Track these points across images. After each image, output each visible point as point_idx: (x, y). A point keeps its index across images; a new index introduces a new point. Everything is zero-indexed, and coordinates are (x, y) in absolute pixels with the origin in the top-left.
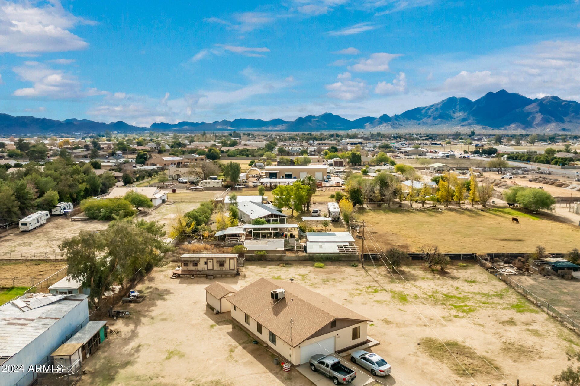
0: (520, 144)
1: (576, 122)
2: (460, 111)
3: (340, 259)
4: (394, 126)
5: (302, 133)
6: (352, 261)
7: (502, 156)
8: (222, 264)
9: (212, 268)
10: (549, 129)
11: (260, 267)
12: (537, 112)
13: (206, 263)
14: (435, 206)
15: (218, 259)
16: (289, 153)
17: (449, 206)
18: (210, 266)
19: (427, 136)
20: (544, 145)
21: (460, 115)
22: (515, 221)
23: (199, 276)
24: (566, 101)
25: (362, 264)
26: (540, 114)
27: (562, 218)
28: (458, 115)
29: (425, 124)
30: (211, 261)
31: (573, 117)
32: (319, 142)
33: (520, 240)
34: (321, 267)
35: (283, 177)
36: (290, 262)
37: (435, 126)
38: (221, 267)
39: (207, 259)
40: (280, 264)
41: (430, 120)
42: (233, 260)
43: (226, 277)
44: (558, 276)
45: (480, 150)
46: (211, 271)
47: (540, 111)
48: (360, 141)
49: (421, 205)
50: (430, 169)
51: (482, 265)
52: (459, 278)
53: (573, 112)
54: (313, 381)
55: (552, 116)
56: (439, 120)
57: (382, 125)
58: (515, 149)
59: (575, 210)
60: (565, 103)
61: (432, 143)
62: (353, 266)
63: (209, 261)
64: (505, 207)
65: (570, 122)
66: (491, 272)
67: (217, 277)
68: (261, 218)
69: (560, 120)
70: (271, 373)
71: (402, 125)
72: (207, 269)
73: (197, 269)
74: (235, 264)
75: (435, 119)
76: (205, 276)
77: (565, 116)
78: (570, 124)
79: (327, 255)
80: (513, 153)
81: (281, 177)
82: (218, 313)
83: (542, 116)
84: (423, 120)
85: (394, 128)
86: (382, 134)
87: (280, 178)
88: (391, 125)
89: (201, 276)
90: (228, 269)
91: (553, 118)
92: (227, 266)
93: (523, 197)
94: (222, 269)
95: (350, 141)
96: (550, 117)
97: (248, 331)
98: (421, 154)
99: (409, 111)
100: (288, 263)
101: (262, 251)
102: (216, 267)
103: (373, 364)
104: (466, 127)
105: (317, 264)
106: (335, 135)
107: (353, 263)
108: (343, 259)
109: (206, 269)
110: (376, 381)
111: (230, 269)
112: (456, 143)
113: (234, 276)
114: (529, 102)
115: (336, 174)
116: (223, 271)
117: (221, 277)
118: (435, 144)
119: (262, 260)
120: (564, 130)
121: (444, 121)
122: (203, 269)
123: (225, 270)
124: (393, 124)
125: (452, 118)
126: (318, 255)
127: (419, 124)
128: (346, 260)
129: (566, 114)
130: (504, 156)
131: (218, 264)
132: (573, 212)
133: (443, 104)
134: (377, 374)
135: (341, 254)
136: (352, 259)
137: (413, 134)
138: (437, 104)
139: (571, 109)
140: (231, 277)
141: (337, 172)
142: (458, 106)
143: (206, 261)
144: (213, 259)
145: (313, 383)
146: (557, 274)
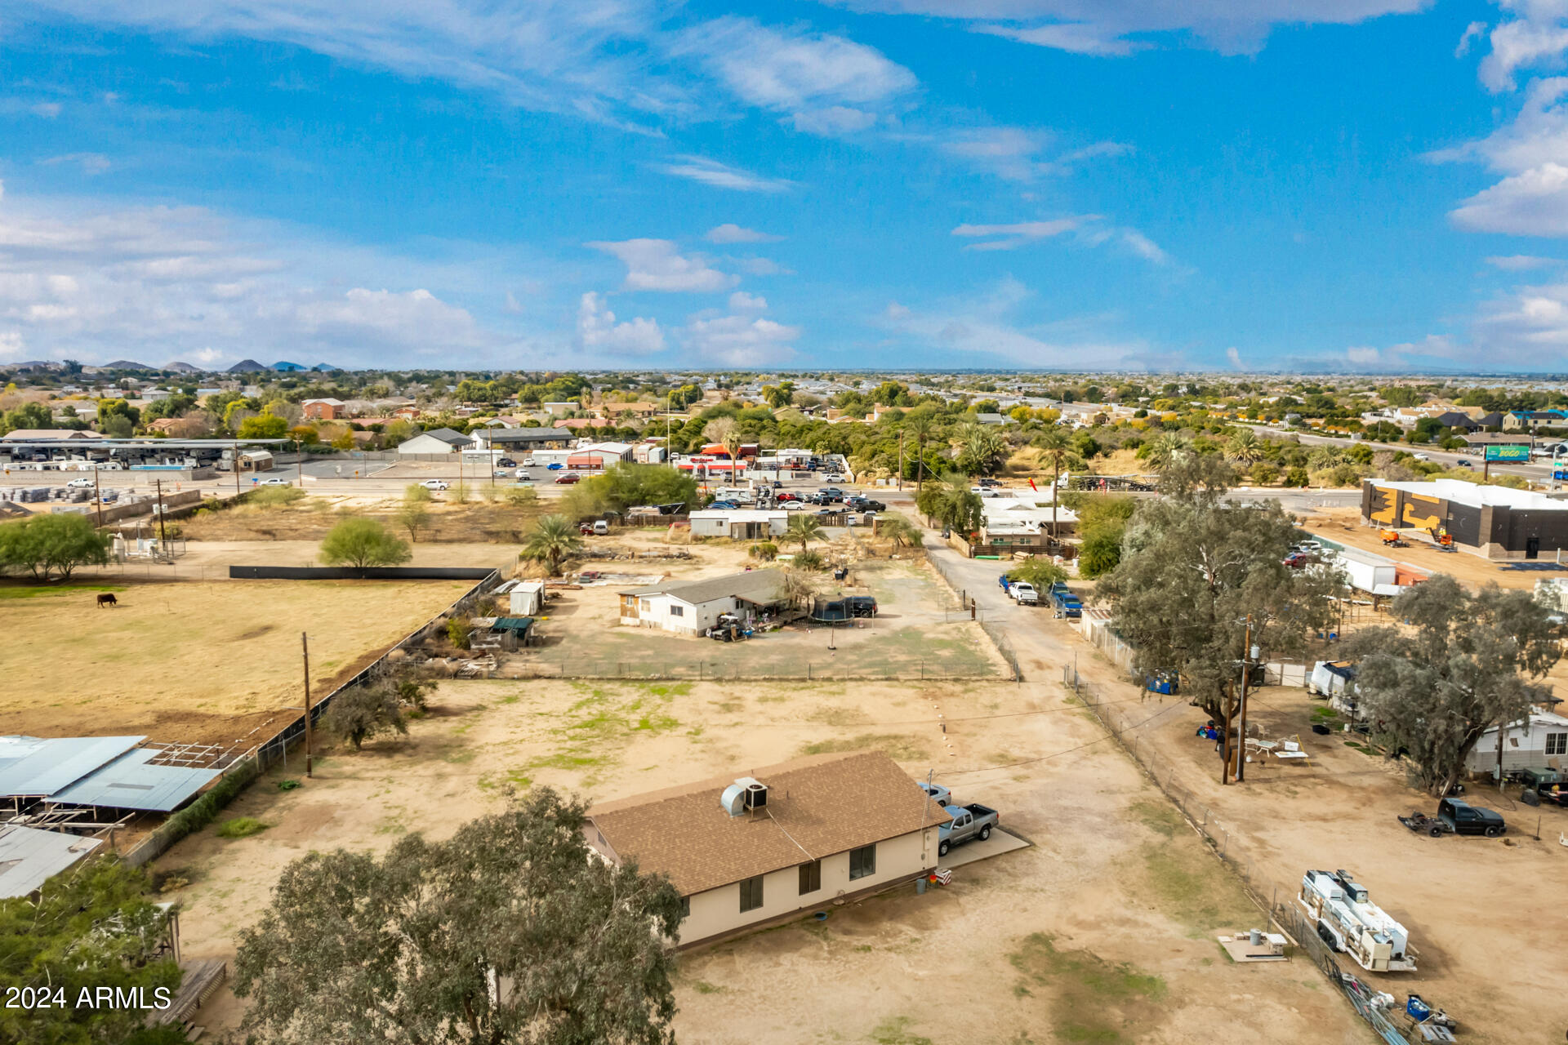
6: (252, 782)
34: (263, 827)
62: (289, 788)
79: (213, 790)
105: (234, 827)
126: (198, 802)
136: (248, 778)
145: (985, 859)
146: (524, 642)
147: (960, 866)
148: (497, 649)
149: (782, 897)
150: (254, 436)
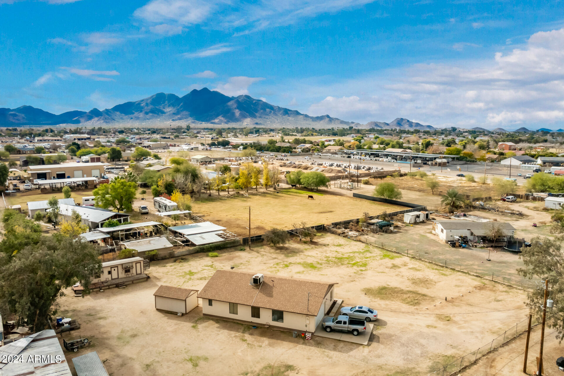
0: (237, 137)
1: (265, 118)
2: (169, 106)
3: (226, 246)
4: (106, 121)
5: (5, 128)
6: (236, 246)
7: (239, 147)
8: (127, 270)
9: (117, 277)
10: (246, 123)
11: (159, 267)
12: (235, 109)
13: (110, 273)
14: (238, 193)
15: (124, 266)
16: (20, 151)
17: (249, 192)
18: (115, 275)
19: (149, 130)
20: (255, 136)
21: (169, 110)
22: (310, 198)
23: (108, 287)
24: (256, 100)
25: (250, 247)
26: (237, 110)
27: (336, 192)
28: (168, 110)
29: (138, 118)
30: (116, 269)
31: (262, 113)
32: (41, 138)
33: (331, 212)
34: (217, 256)
35: (54, 177)
36: (184, 257)
37: (147, 120)
38: (126, 274)
39: (111, 268)
40: (176, 260)
41: (141, 115)
42: (139, 264)
43: (138, 283)
44: (383, 232)
45: (216, 142)
46: (117, 280)
47: (238, 108)
48: (86, 136)
49: (227, 193)
50: (192, 161)
51: (333, 233)
52: (328, 245)
53: (262, 109)
54: (339, 339)
55: (247, 112)
56: (151, 114)
57: (93, 120)
58: (243, 140)
59: (339, 186)
60: (255, 101)
61: (162, 137)
62: (241, 250)
63: (113, 269)
64: (289, 188)
65: (260, 117)
66: (344, 237)
67: (129, 285)
68: (105, 220)
69: (252, 115)
70: (300, 344)
71: (114, 120)
72: (112, 279)
73: (99, 281)
74: (142, 267)
75: (147, 113)
76: (115, 286)
77: (256, 112)
78: (260, 119)
79: (216, 244)
80: (247, 144)
81: (52, 177)
82: (183, 315)
83: (240, 112)
84: (134, 115)
85: (106, 122)
86: (104, 129)
87: (50, 179)
88: (103, 119)
89: (110, 287)
90: (135, 274)
91: (247, 114)
92: (133, 271)
93: (307, 179)
94: (128, 276)
95: (77, 137)
96: (245, 113)
97: (235, 321)
98: (165, 148)
99: (120, 105)
100: (182, 258)
101: (153, 250)
102: (122, 275)
103: (367, 313)
104: (177, 122)
105: (210, 254)
106: (49, 131)
107: (239, 247)
108: (229, 246)
109: (110, 279)
110: (374, 325)
111: (137, 274)
112: (184, 137)
113: (145, 279)
114: (229, 99)
115: (107, 170)
116: (129, 277)
117: (133, 283)
118: (165, 138)
119: (155, 260)
120: (257, 124)
121: (156, 115)
122: (107, 280)
123: (132, 276)
124: (106, 119)
125: (163, 113)
126: (207, 245)
127: (132, 118)
128: (231, 246)
129: (256, 111)
130: (240, 147)
131: (124, 271)
132: (338, 188)
133: (153, 100)
134: (372, 319)
135: (227, 241)
136: (235, 245)
137: (132, 129)
138: (147, 100)
139: (260, 107)
140: (144, 281)
141: (108, 169)
142: (166, 102)
143: (109, 269)
144: (117, 267)
145: (340, 340)
146: (382, 231)
147: (325, 338)
148: (369, 230)
149: (244, 314)
150: (449, 154)
